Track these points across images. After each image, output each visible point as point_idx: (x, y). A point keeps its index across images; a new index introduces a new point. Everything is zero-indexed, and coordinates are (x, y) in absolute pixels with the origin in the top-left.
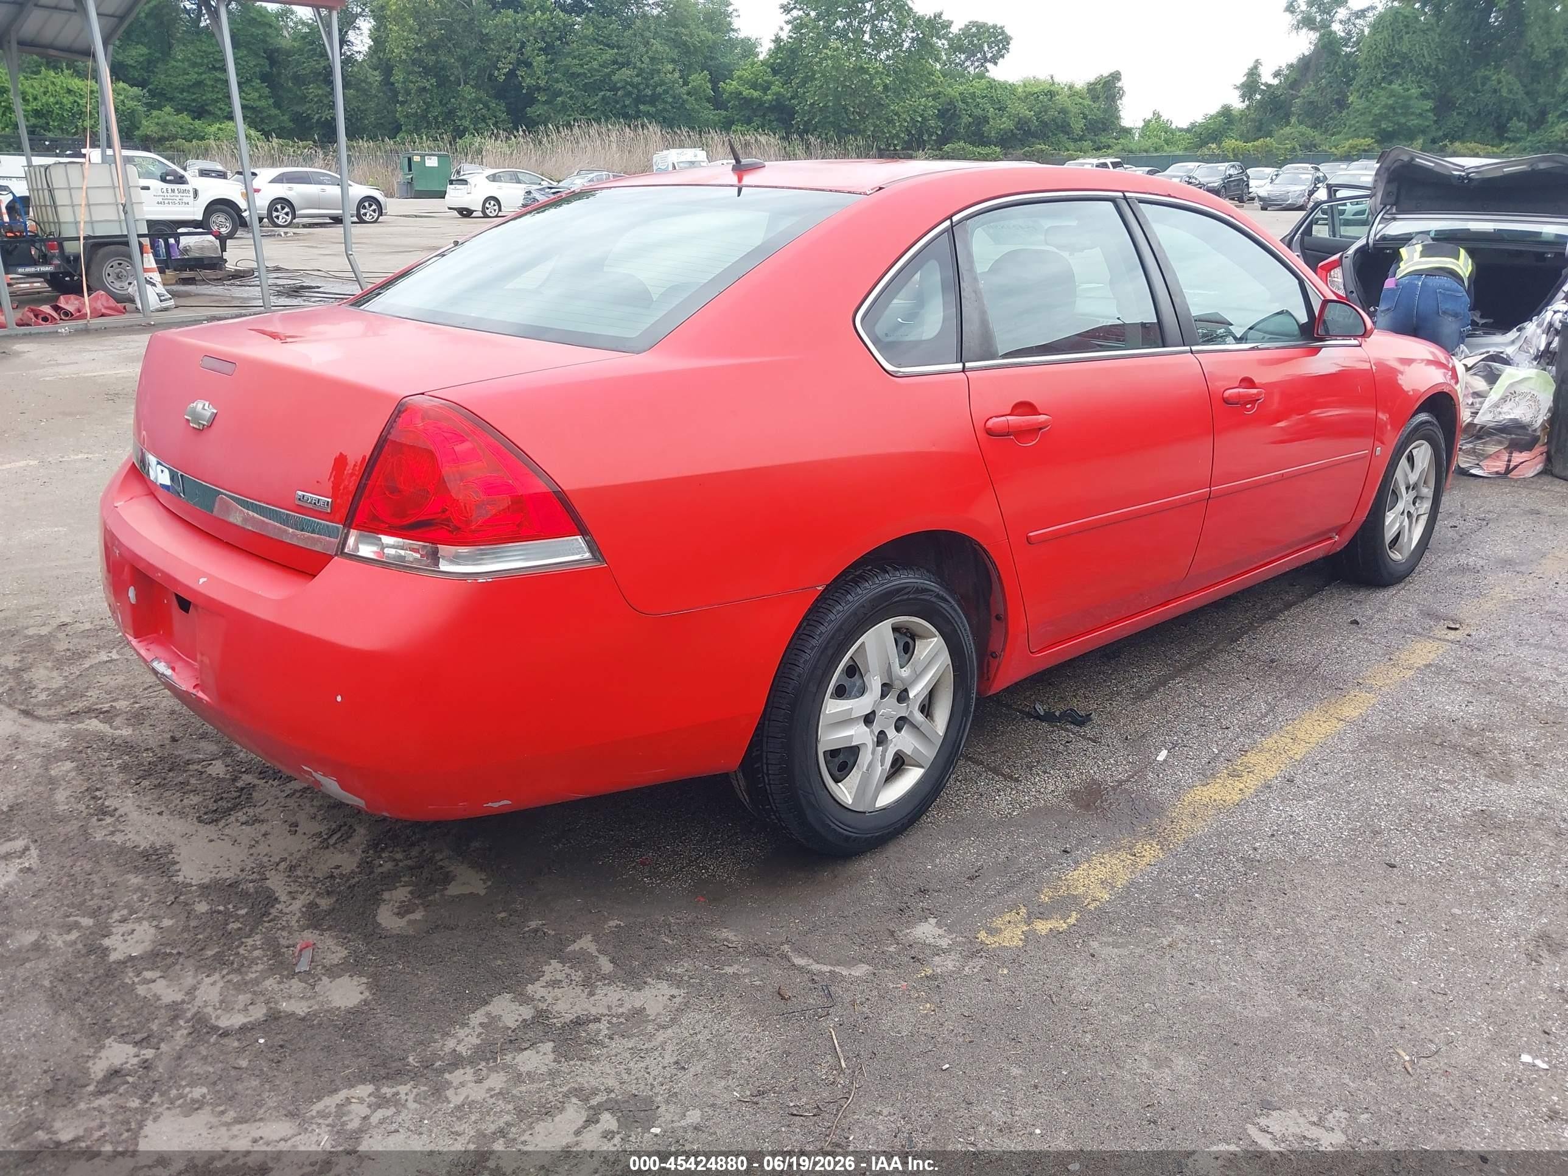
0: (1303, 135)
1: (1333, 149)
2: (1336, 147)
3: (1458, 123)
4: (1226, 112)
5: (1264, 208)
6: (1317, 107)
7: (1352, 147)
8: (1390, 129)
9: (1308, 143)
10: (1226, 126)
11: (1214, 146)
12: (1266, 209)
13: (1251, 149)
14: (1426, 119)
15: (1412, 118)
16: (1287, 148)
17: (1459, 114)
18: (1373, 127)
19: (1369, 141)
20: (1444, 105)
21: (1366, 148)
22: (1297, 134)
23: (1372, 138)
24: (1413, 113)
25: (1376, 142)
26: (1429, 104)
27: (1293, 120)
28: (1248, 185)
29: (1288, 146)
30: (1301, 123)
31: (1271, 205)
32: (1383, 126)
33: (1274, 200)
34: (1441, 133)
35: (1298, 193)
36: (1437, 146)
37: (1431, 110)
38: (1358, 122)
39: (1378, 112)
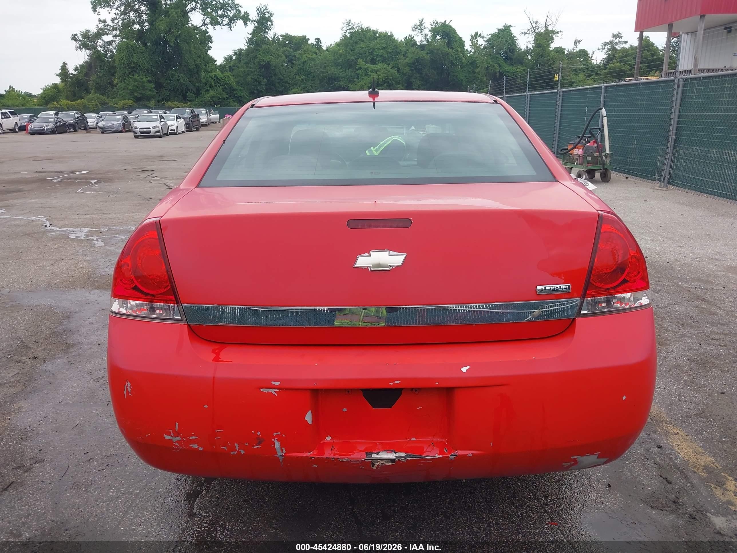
0: (99, 98)
1: (116, 105)
2: (117, 104)
3: (166, 94)
4: (55, 86)
5: (103, 133)
6: (101, 86)
7: (125, 104)
8: (139, 96)
9: (103, 102)
10: (58, 94)
11: (55, 103)
12: (104, 133)
13: (75, 105)
14: (153, 91)
15: (147, 91)
16: (93, 105)
17: (165, 90)
18: (131, 95)
19: (131, 101)
20: (159, 86)
21: (131, 104)
22: (96, 98)
23: (132, 100)
24: (147, 89)
25: (134, 102)
26: (153, 86)
27: (92, 91)
28: (87, 122)
29: (94, 103)
30: (95, 93)
31: (106, 131)
32: (136, 95)
33: (107, 129)
34: (161, 98)
35: (118, 125)
36: (160, 103)
37: (154, 88)
38: (123, 93)
39: (131, 88)
